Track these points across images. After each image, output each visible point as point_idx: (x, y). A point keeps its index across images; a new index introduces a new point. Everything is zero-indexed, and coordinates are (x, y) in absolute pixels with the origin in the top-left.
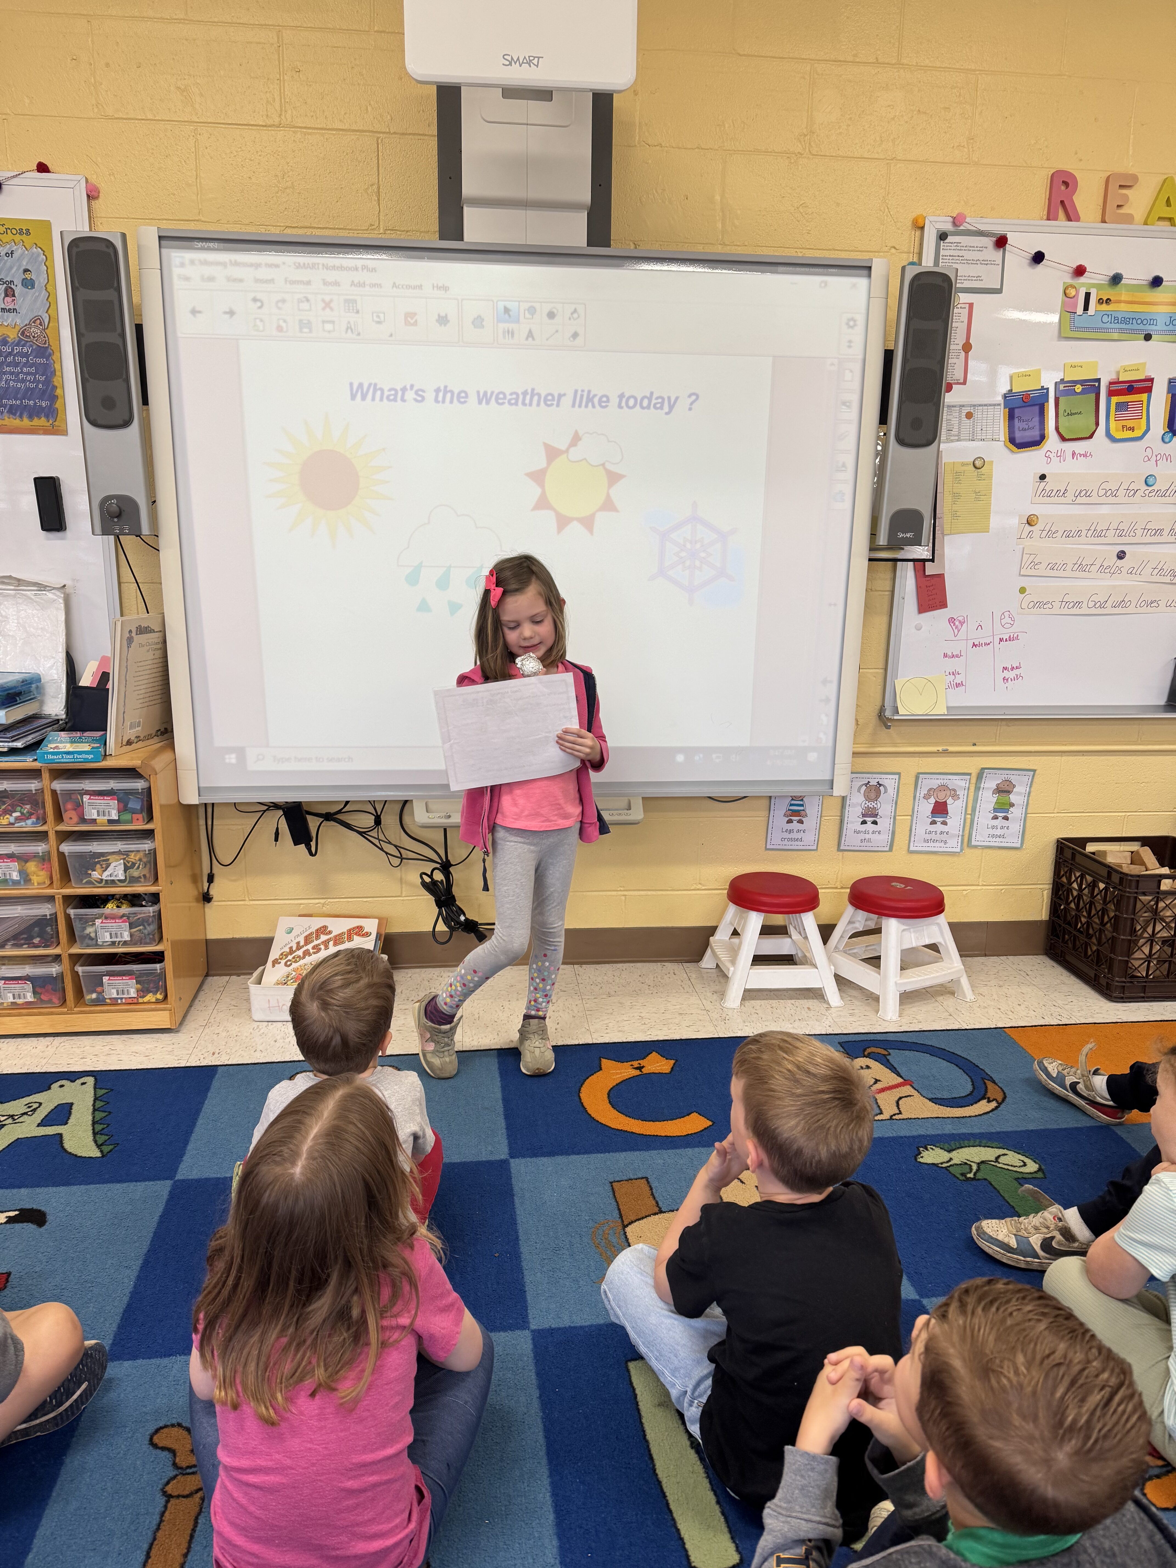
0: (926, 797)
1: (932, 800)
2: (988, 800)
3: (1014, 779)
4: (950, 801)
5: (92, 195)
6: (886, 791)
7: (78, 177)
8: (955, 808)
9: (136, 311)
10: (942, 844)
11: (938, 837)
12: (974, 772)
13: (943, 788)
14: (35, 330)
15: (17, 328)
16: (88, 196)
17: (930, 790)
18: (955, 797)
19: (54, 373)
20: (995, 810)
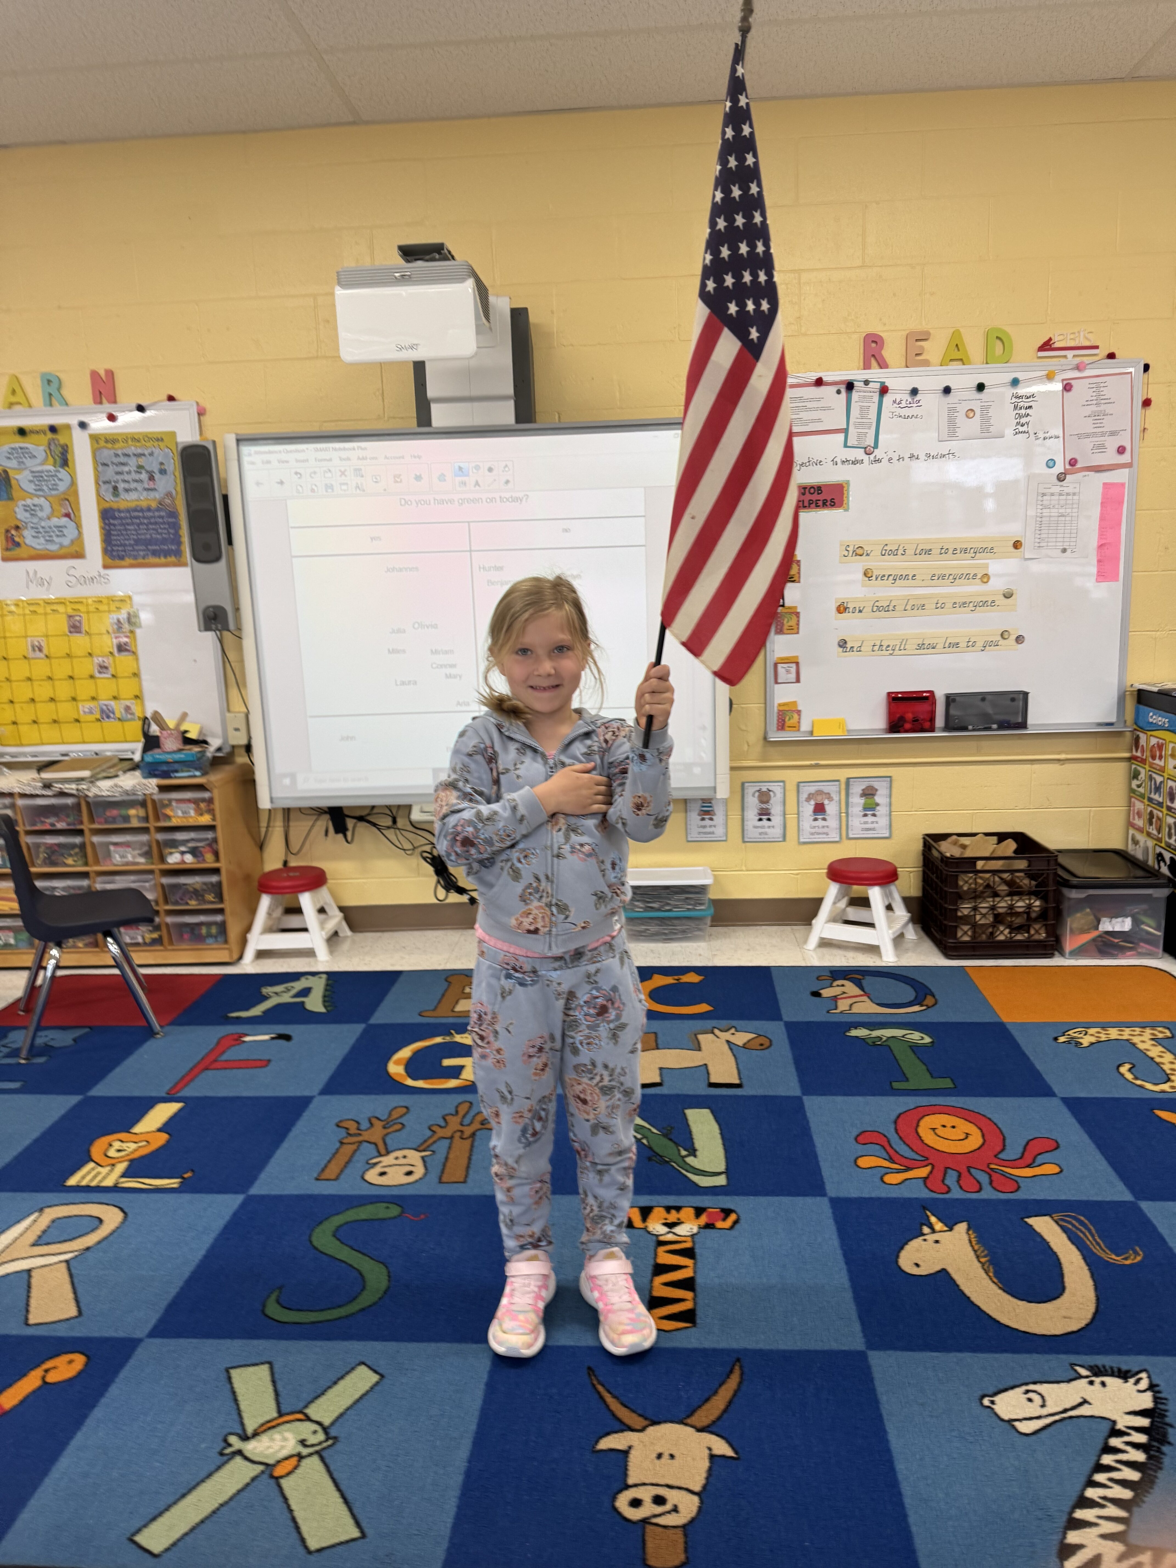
0: (808, 799)
1: (813, 802)
2: (858, 802)
3: (876, 784)
4: (826, 802)
6: (775, 795)
7: (192, 402)
8: (831, 808)
9: (224, 485)
10: (824, 836)
11: (821, 830)
12: (843, 780)
13: (820, 792)
14: (168, 501)
15: (157, 501)
16: (199, 414)
17: (809, 795)
18: (830, 799)
19: (180, 527)
20: (865, 809)
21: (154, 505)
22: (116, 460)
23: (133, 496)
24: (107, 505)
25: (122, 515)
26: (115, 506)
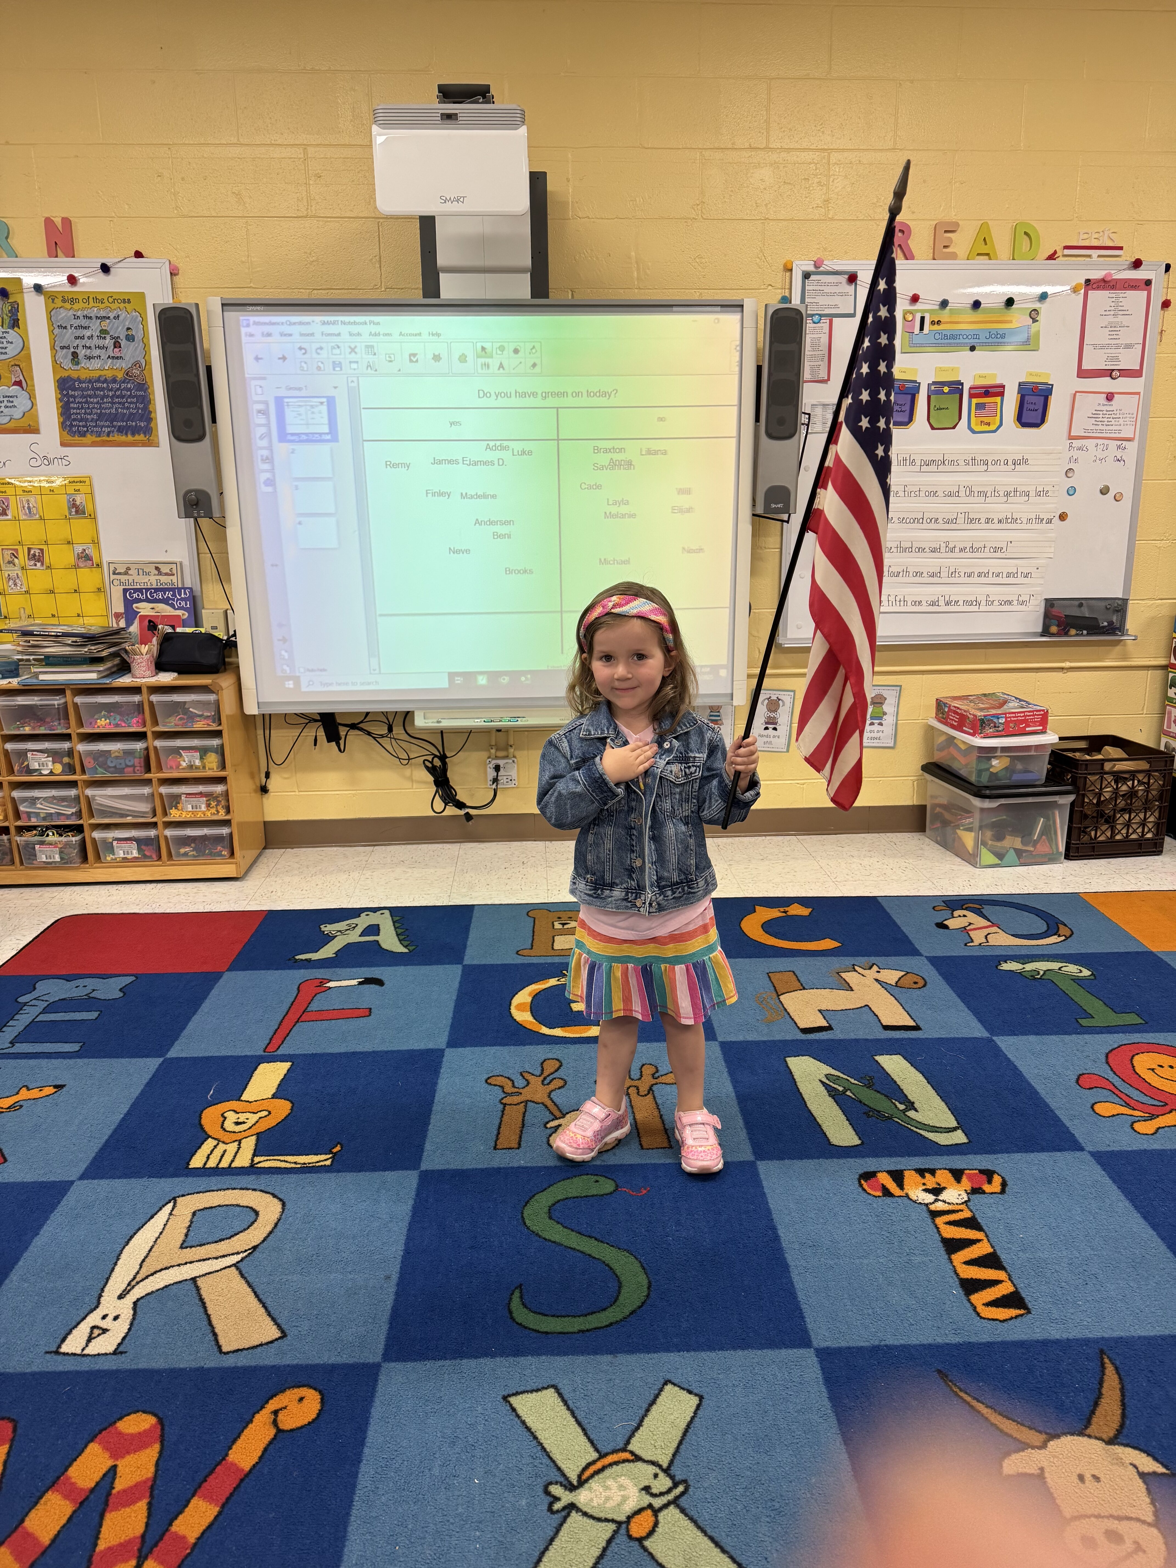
3: (885, 693)
5: (173, 274)
6: (784, 705)
7: (164, 261)
9: (207, 355)
14: (136, 372)
15: (123, 371)
16: (171, 274)
19: (149, 402)
20: (873, 719)
21: (120, 376)
22: (77, 323)
23: (96, 364)
24: (66, 374)
25: (84, 385)
26: (75, 375)
